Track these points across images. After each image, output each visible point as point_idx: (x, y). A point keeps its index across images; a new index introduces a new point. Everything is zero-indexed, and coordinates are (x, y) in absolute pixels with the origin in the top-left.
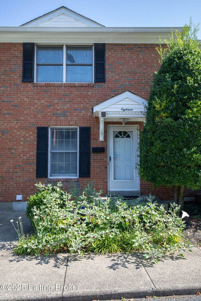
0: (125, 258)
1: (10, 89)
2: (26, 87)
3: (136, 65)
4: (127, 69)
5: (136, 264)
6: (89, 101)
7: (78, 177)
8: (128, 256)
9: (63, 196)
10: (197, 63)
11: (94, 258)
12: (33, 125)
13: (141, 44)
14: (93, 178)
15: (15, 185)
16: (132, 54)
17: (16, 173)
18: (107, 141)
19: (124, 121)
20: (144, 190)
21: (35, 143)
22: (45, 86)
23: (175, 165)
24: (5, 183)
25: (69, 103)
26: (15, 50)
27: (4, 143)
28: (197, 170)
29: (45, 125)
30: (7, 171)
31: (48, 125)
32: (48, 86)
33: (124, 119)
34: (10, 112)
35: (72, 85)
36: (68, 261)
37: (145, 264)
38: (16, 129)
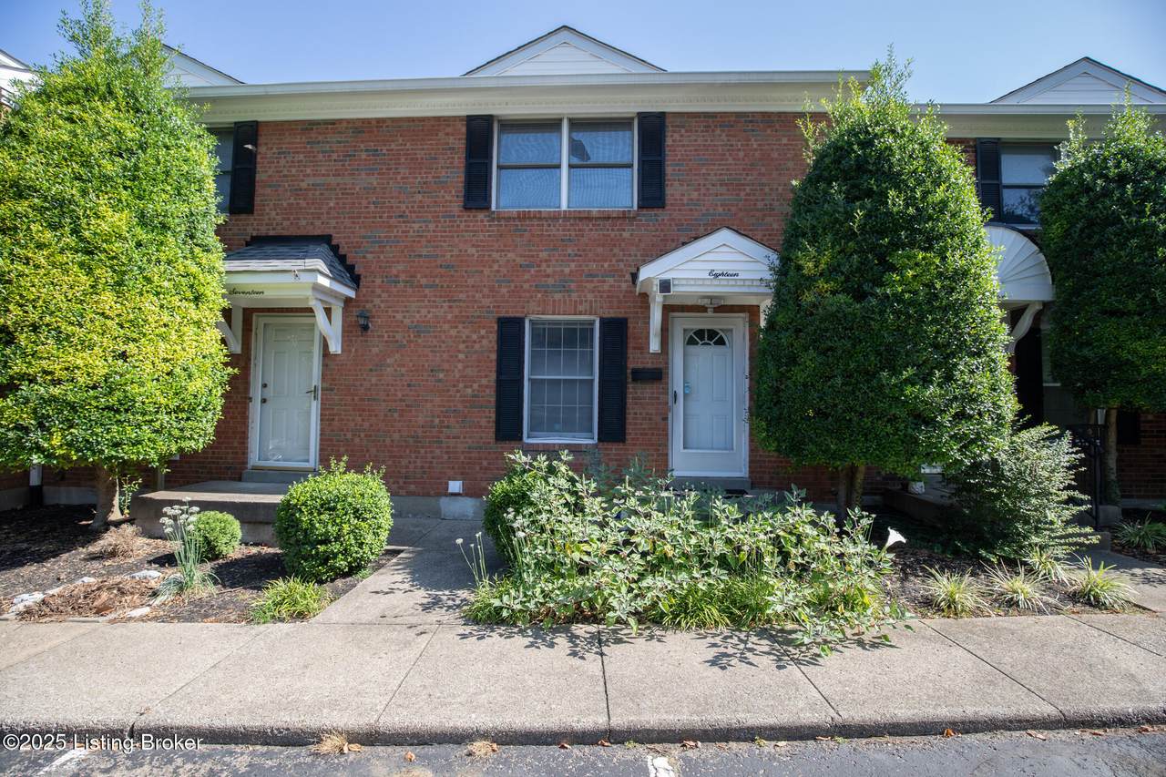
0: (740, 640)
1: (434, 225)
2: (471, 221)
3: (741, 164)
4: (721, 174)
5: (775, 658)
6: (624, 255)
7: (596, 440)
8: (747, 636)
9: (577, 484)
10: (911, 156)
11: (664, 639)
12: (488, 312)
13: (753, 114)
14: (635, 445)
15: (446, 457)
16: (731, 138)
17: (448, 427)
18: (667, 354)
19: (711, 304)
20: (758, 475)
21: (494, 356)
22: (519, 217)
23: (856, 412)
24: (422, 451)
25: (576, 258)
26: (447, 134)
27: (420, 356)
28: (913, 426)
29: (517, 312)
30: (426, 422)
31: (523, 312)
32: (524, 218)
33: (711, 298)
34: (434, 281)
35: (582, 215)
36: (600, 642)
37: (796, 657)
38: (449, 322)
